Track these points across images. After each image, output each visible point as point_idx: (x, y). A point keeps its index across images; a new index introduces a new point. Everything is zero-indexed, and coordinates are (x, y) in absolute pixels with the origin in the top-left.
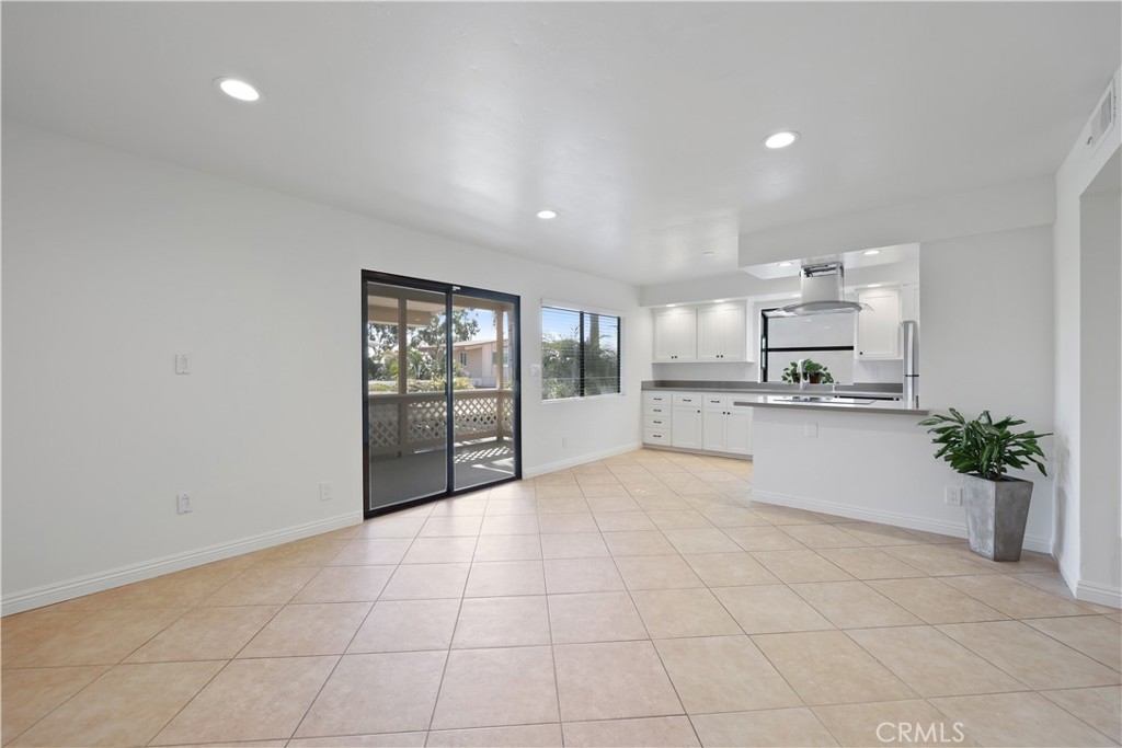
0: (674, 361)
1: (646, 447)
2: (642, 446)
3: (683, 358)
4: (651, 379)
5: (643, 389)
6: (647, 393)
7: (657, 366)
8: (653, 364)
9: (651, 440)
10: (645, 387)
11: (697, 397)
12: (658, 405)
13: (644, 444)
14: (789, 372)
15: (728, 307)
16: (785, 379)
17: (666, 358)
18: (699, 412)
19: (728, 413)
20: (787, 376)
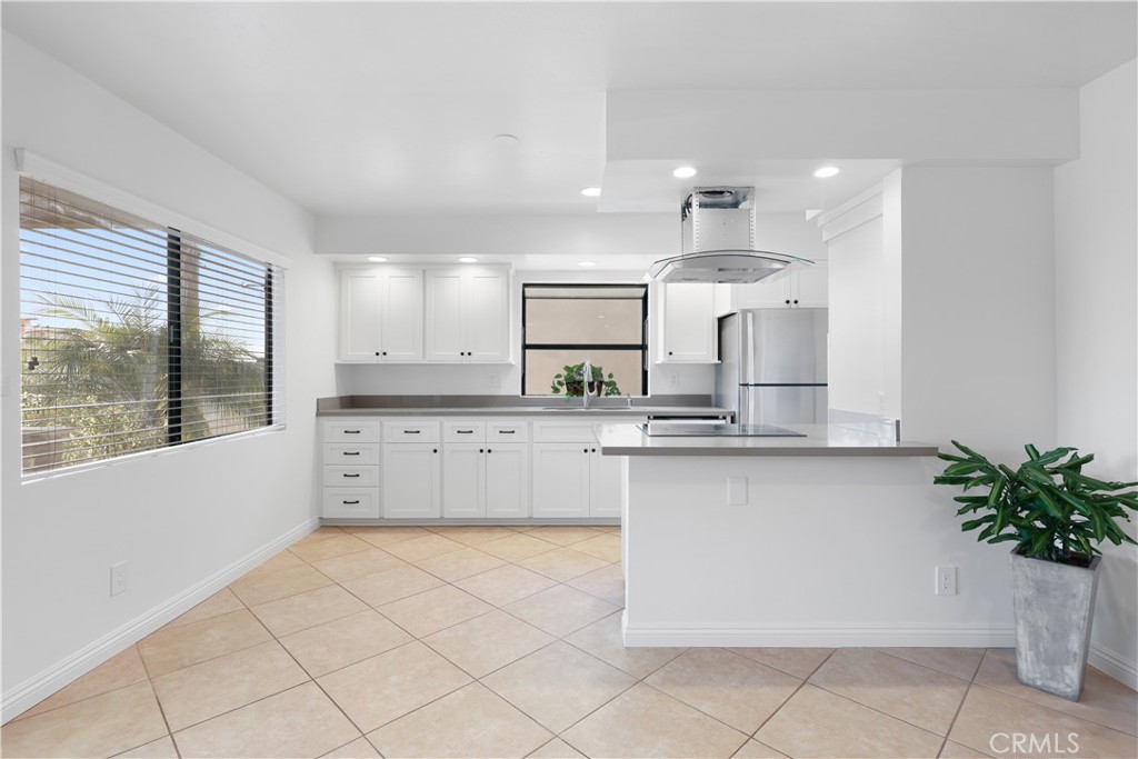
0: (381, 360)
1: (328, 526)
2: (316, 523)
3: (397, 355)
4: (334, 395)
5: (319, 414)
6: (329, 422)
7: (346, 370)
8: (338, 366)
9: (337, 511)
10: (324, 409)
11: (433, 427)
12: (352, 443)
13: (321, 519)
14: (562, 379)
15: (479, 272)
16: (556, 390)
17: (365, 356)
18: (435, 451)
19: (490, 451)
20: (559, 387)
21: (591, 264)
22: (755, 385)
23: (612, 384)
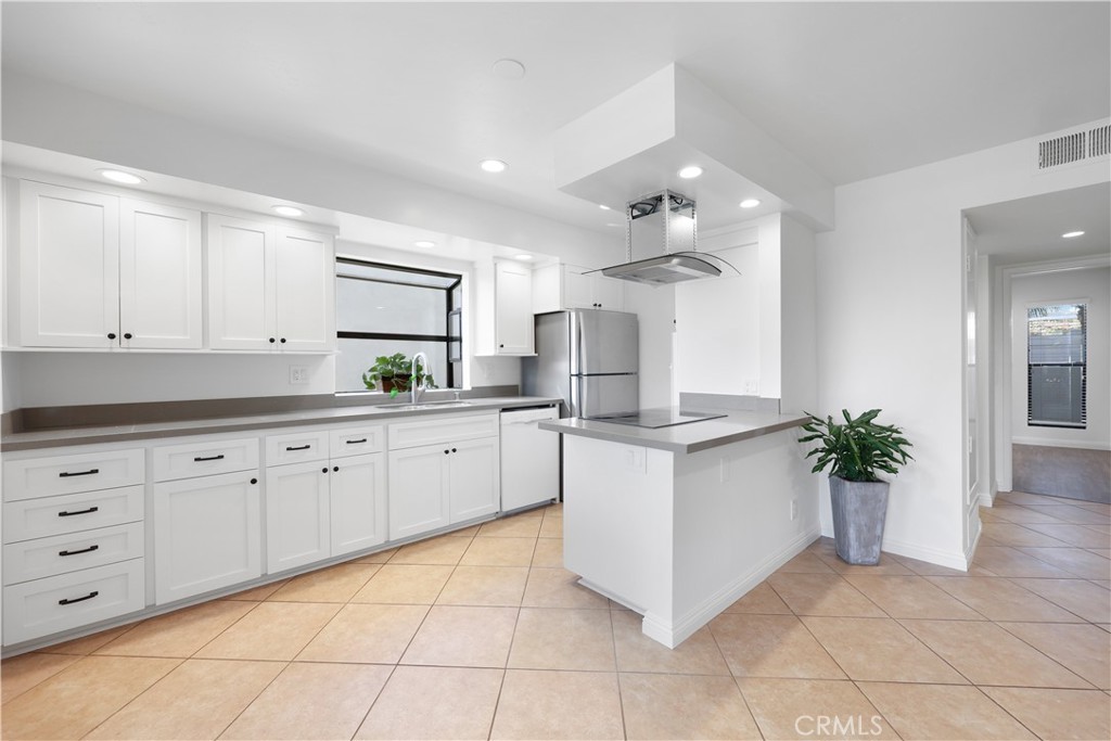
11: (245, 446)
12: (78, 493)
14: (378, 373)
15: (294, 230)
16: (371, 386)
18: (254, 481)
19: (336, 469)
20: (373, 382)
21: (430, 245)
22: (588, 375)
23: (429, 378)
